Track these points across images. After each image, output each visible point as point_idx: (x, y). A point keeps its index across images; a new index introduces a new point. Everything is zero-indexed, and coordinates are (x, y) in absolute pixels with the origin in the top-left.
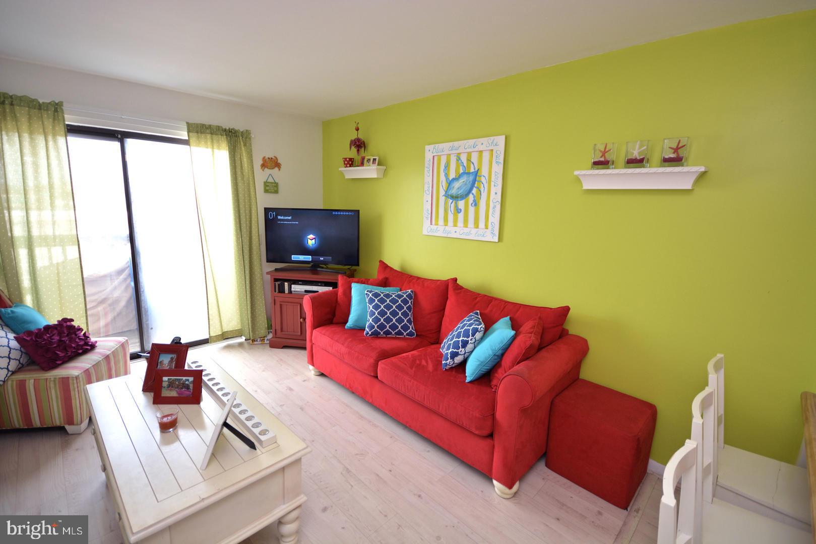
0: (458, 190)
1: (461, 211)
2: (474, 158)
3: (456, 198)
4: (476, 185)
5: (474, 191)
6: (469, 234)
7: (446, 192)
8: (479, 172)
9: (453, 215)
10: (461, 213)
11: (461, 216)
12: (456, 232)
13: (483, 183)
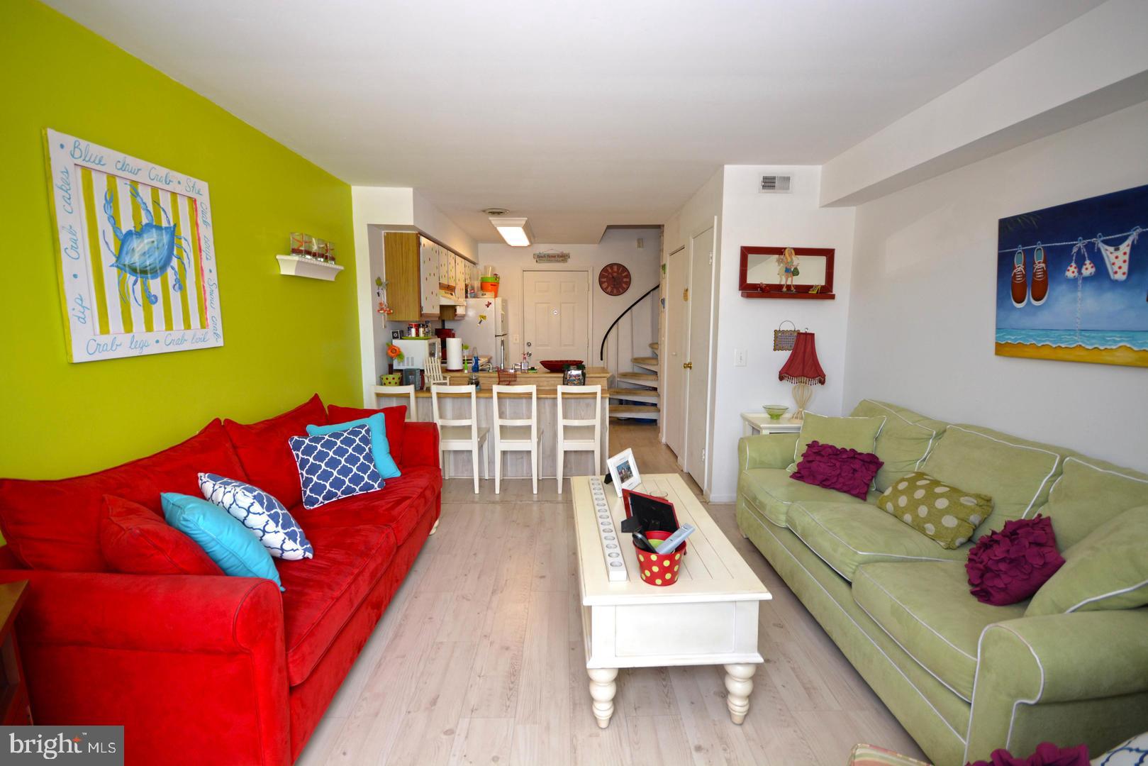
0: (143, 258)
1: (157, 301)
2: (165, 200)
3: (143, 272)
4: (175, 252)
5: (175, 262)
6: (183, 340)
7: (118, 258)
8: (176, 229)
9: (141, 308)
10: (158, 303)
11: (158, 309)
12: (157, 342)
13: (185, 251)
